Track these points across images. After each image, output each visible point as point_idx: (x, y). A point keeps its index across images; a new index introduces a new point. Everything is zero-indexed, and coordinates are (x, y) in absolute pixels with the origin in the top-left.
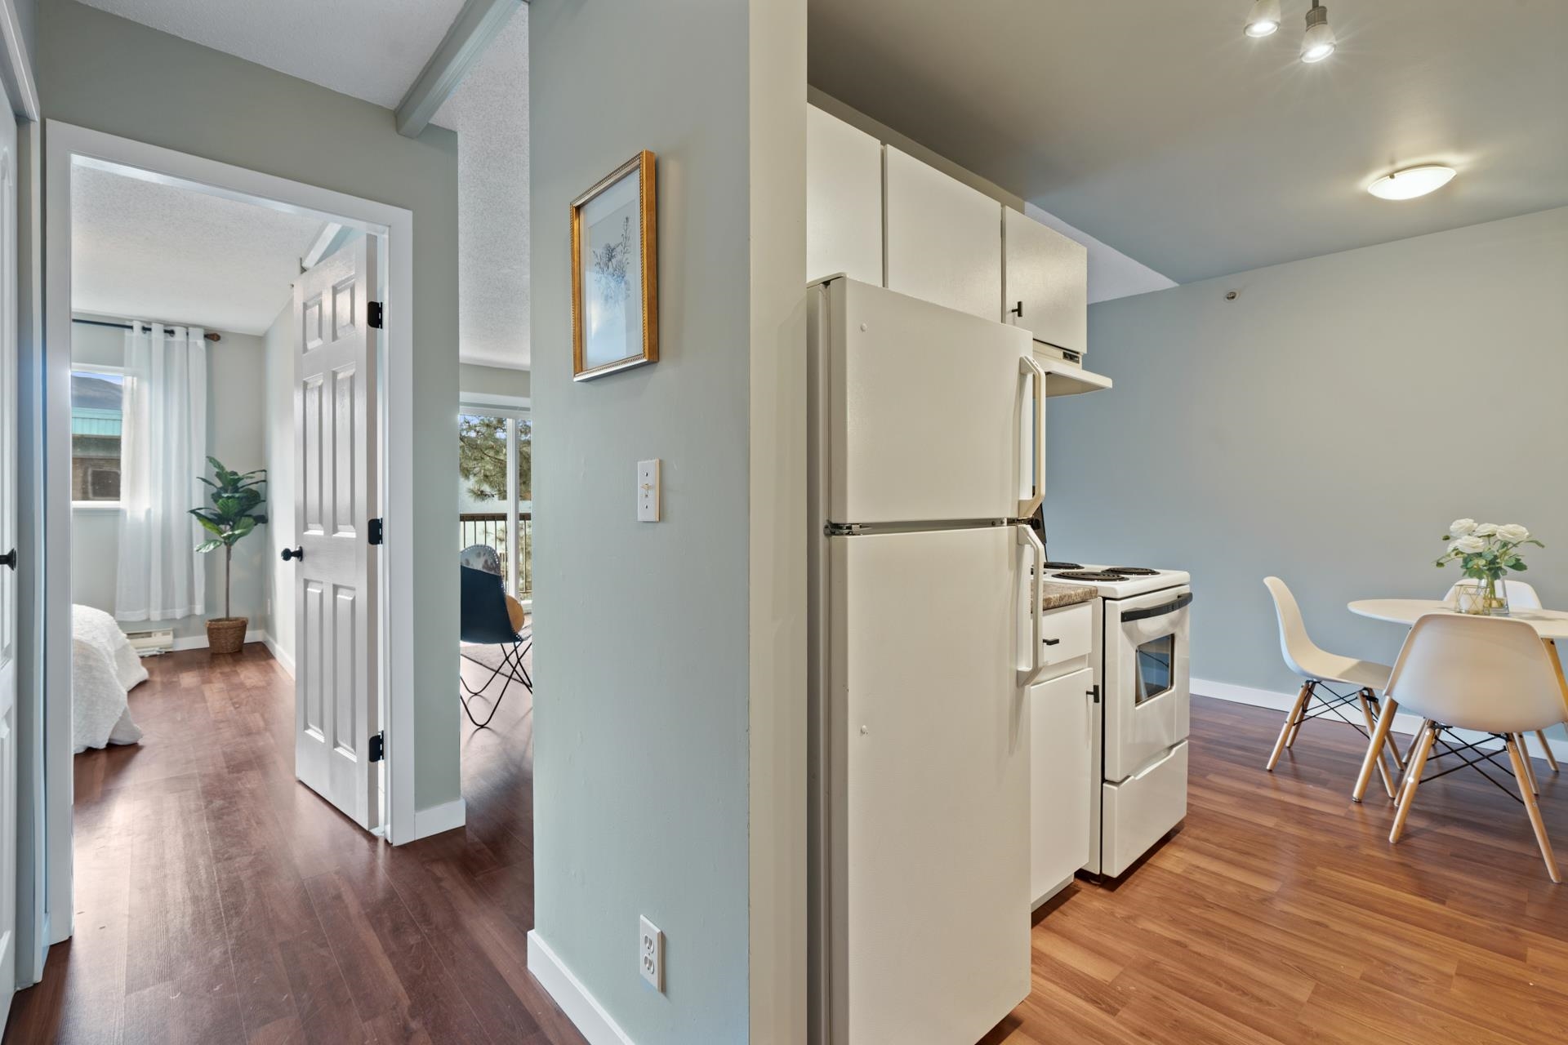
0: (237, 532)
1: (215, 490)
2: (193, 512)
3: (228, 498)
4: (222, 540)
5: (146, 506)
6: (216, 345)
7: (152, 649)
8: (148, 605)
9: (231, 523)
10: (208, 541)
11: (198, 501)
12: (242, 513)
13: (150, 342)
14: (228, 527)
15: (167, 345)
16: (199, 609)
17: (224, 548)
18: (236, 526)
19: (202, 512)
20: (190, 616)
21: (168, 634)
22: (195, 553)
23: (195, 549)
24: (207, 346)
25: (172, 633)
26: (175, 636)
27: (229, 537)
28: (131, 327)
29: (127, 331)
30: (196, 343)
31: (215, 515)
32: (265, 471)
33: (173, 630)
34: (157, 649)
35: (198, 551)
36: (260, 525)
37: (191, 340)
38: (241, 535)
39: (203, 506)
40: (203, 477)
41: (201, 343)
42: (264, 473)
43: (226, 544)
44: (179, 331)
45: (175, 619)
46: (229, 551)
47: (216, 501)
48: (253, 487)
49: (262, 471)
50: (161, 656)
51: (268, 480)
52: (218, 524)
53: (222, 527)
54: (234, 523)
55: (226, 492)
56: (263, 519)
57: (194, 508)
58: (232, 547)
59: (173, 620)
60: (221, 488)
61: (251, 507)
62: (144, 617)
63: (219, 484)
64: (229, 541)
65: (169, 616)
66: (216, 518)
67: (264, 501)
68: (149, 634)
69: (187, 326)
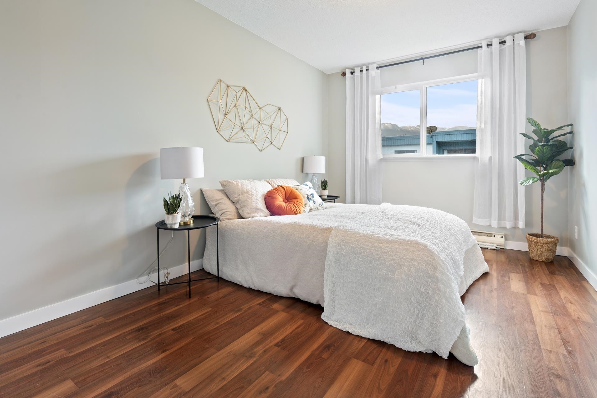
0: (551, 171)
1: (532, 142)
2: (518, 157)
3: (543, 146)
4: (538, 177)
5: (489, 155)
6: (532, 42)
7: (493, 245)
8: (490, 216)
9: (544, 166)
10: (528, 177)
11: (521, 150)
12: (552, 158)
13: (491, 53)
14: (542, 169)
15: (501, 52)
16: (521, 224)
17: (539, 183)
18: (548, 167)
19: (524, 157)
20: (516, 227)
21: (502, 237)
22: (519, 185)
23: (519, 183)
24: (526, 44)
25: (504, 237)
26: (506, 239)
27: (543, 175)
28: (481, 47)
29: (479, 50)
30: (519, 43)
31: (533, 160)
32: (571, 125)
33: (505, 235)
34: (495, 245)
35: (521, 184)
36: (567, 168)
37: (515, 43)
38: (553, 174)
39: (524, 153)
40: (524, 133)
41: (522, 42)
42: (570, 127)
43: (541, 180)
44: (509, 40)
45: (506, 228)
46: (543, 186)
47: (533, 151)
48: (561, 138)
49: (568, 126)
50: (497, 250)
51: (575, 132)
52: (535, 166)
53: (538, 168)
54: (547, 166)
55: (541, 142)
56: (571, 162)
57: (518, 154)
58: (546, 183)
59: (505, 228)
60: (538, 140)
61: (559, 152)
62: (488, 224)
63: (536, 138)
64: (544, 178)
65: (503, 226)
66: (533, 162)
67: (572, 148)
68: (491, 235)
69: (513, 34)
